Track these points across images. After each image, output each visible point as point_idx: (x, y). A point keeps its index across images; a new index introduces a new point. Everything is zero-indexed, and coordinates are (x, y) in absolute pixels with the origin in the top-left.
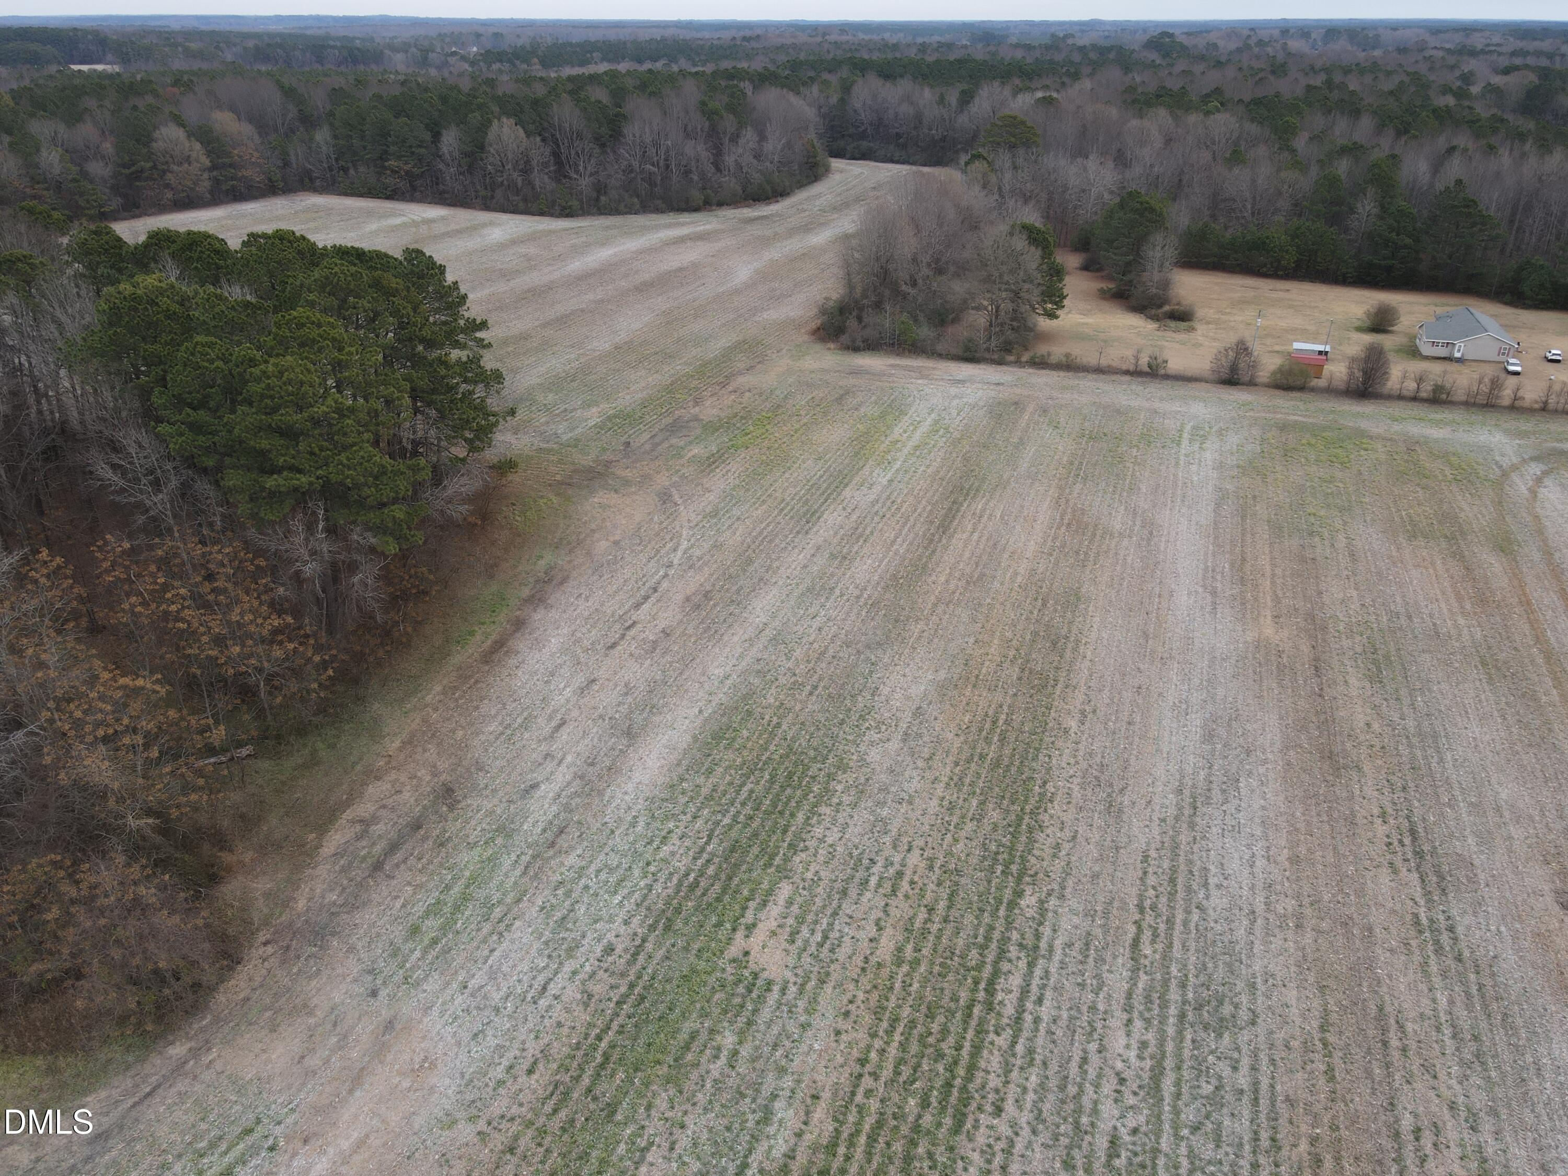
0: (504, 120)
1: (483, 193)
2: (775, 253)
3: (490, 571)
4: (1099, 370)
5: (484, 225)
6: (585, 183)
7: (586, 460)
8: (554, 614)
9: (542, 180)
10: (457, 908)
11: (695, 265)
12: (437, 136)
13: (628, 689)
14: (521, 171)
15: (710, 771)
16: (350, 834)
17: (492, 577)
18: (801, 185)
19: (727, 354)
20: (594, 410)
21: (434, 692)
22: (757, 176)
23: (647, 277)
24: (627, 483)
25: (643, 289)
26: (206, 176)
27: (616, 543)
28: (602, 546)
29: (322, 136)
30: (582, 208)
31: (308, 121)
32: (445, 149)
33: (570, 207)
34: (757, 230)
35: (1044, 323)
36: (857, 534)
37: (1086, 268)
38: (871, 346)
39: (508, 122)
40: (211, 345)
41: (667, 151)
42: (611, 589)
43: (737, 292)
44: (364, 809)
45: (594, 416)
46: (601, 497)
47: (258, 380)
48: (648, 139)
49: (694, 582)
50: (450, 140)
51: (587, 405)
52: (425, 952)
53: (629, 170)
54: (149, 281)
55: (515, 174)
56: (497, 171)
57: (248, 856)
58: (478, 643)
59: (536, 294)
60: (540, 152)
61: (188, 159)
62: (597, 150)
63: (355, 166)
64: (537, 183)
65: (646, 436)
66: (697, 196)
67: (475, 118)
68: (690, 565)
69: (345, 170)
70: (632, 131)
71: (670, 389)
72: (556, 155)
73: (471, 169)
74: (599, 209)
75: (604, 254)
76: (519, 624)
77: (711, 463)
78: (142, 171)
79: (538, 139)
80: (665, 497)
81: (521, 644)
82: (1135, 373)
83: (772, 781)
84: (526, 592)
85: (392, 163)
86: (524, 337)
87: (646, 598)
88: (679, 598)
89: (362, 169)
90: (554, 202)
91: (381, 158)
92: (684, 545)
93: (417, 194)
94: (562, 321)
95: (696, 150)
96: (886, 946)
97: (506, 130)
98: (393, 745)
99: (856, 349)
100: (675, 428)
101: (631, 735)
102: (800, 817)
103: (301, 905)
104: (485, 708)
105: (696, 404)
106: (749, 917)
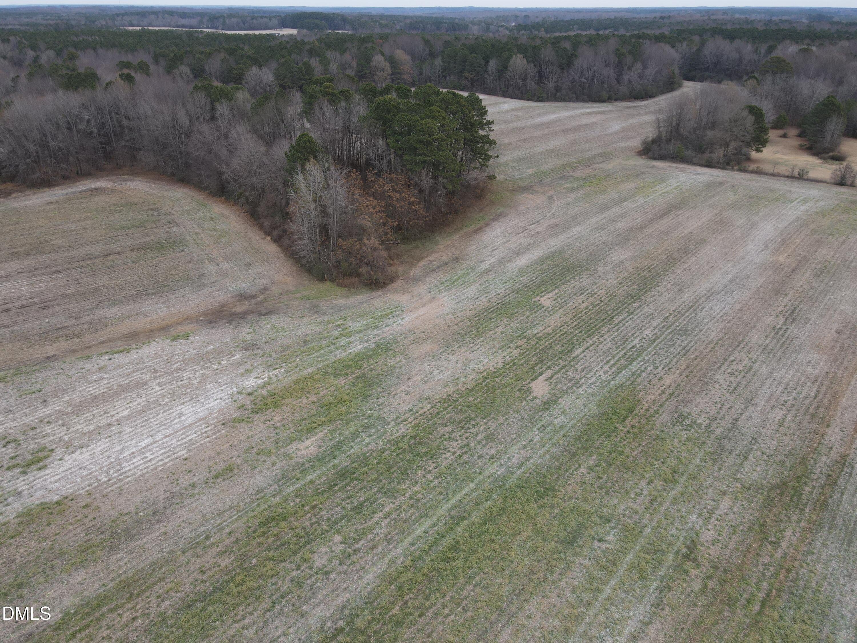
0: (518, 55)
1: (503, 89)
2: (634, 121)
3: (480, 211)
4: (773, 175)
5: (500, 103)
6: (551, 86)
7: (524, 185)
8: (500, 224)
9: (531, 84)
10: (455, 281)
11: (593, 123)
12: (487, 62)
13: (520, 244)
14: (523, 79)
15: (542, 265)
16: (427, 263)
17: (481, 212)
18: (663, 93)
19: (594, 157)
20: (531, 170)
21: (456, 237)
22: (639, 86)
23: (569, 127)
24: (537, 192)
25: (565, 131)
26: (389, 77)
27: (528, 208)
28: (522, 208)
29: (438, 62)
30: (547, 98)
31: (433, 55)
32: (490, 69)
33: (542, 97)
34: (629, 111)
35: (754, 154)
36: (623, 216)
37: (799, 136)
38: (662, 158)
39: (520, 56)
40: (406, 116)
41: (594, 72)
42: (522, 220)
43: (609, 135)
44: (432, 258)
45: (530, 171)
46: (526, 195)
47: (419, 126)
48: (585, 66)
49: (553, 221)
50: (493, 64)
51: (528, 168)
52: (445, 287)
53: (573, 81)
54: (389, 97)
55: (519, 81)
56: (511, 79)
57: (397, 263)
58: (473, 227)
59: (518, 130)
60: (532, 70)
61: (383, 70)
62: (559, 71)
63: (449, 75)
64: (529, 85)
65: (550, 179)
66: (605, 95)
67: (505, 54)
68: (553, 216)
69: (445, 77)
70: (578, 63)
71: (565, 166)
72: (540, 72)
73: (500, 77)
74: (555, 99)
75: (553, 117)
76: (487, 225)
77: (573, 190)
78: (365, 74)
79: (532, 65)
80: (551, 198)
81: (487, 229)
82: (791, 177)
83: (562, 269)
84: (492, 217)
85: (466, 74)
86: (509, 144)
87: (534, 223)
88: (546, 225)
89: (452, 77)
90: (535, 94)
91: (461, 72)
92: (553, 211)
93: (474, 88)
94: (526, 140)
95: (610, 72)
96: (583, 306)
97: (518, 60)
98: (441, 247)
99: (654, 159)
100: (563, 178)
101: (518, 254)
102: (568, 278)
103: (412, 274)
104: (471, 243)
105: (574, 171)
106: (543, 294)
